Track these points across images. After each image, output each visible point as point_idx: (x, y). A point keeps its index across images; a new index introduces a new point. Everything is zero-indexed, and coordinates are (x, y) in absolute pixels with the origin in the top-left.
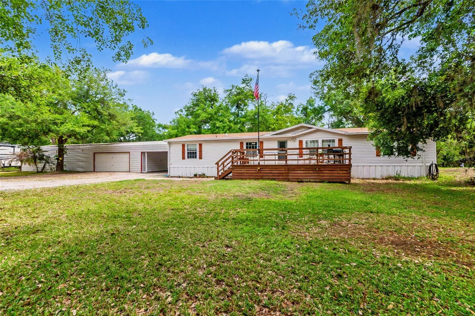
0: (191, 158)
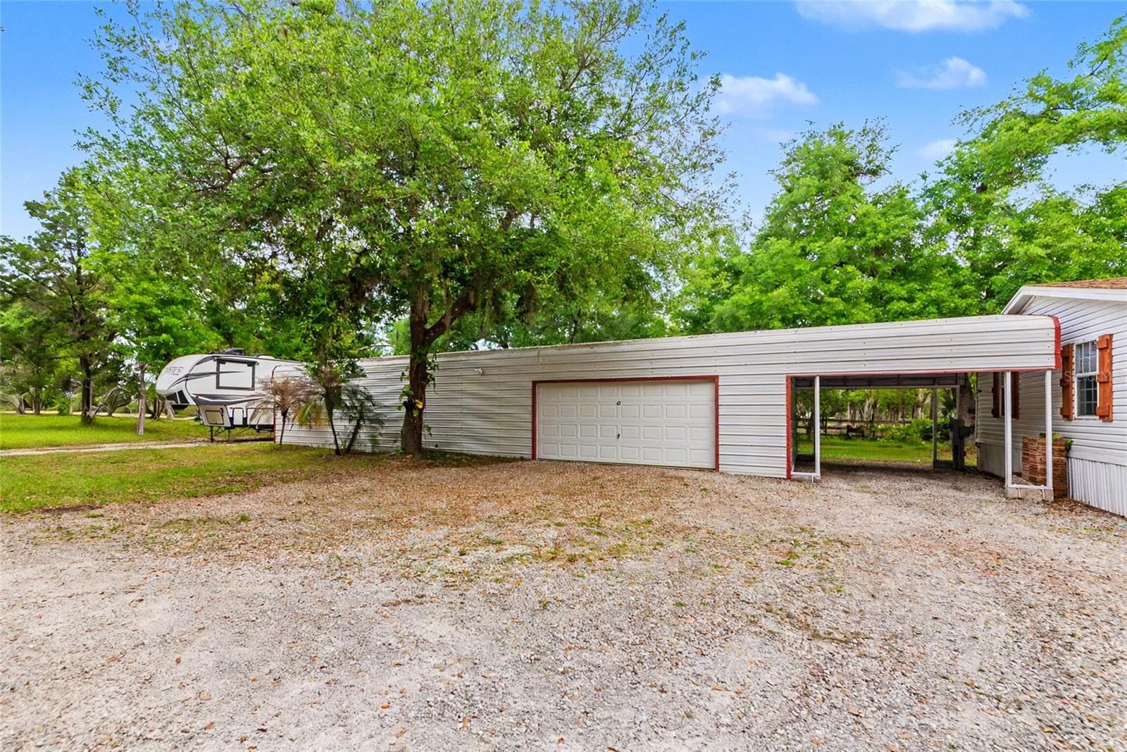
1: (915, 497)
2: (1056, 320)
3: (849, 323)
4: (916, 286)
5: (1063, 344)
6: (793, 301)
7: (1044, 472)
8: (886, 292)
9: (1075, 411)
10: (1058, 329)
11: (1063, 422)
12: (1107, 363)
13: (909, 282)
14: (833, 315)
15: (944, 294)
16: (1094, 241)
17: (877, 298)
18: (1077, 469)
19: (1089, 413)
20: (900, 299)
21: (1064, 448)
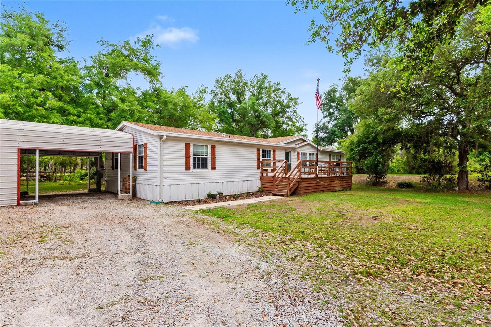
0: (199, 167)
1: (86, 205)
2: (133, 135)
3: (48, 122)
4: (81, 110)
5: (135, 144)
6: (12, 103)
7: (129, 189)
8: (67, 110)
9: (138, 167)
10: (134, 139)
11: (134, 171)
12: (146, 152)
13: (78, 107)
14: (39, 116)
15: (93, 117)
16: (142, 108)
17: (62, 112)
18: (139, 187)
19: (141, 168)
20: (74, 115)
21: (135, 180)
